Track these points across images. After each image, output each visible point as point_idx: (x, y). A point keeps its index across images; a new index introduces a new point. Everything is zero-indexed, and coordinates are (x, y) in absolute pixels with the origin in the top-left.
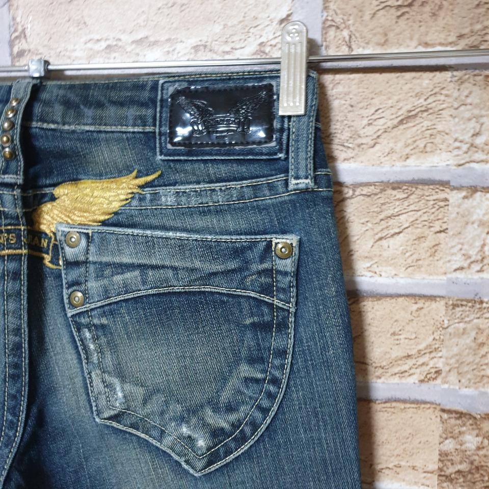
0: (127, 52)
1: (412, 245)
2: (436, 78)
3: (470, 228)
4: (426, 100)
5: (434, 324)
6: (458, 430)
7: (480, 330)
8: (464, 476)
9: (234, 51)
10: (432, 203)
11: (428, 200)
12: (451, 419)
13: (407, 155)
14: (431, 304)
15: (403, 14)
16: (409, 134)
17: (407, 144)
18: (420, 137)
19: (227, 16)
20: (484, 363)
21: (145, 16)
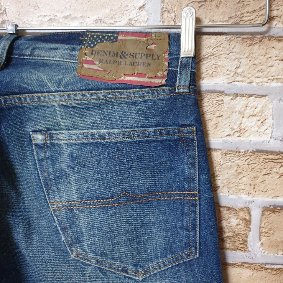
0: (60, 23)
2: (218, 38)
3: (234, 114)
4: (213, 50)
5: (216, 163)
6: (228, 216)
7: (239, 166)
8: (230, 239)
9: (116, 23)
10: (215, 102)
11: (213, 101)
12: (224, 211)
13: (203, 77)
14: (214, 153)
15: (202, 6)
16: (204, 67)
17: (203, 72)
18: (210, 68)
19: (113, 4)
20: (241, 182)
21: (70, 4)
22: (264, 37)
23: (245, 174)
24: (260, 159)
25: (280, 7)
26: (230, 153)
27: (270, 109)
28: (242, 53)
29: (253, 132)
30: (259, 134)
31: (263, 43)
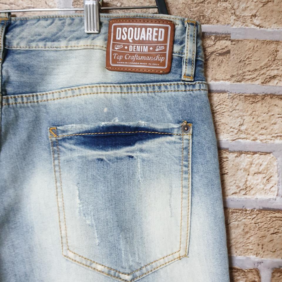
22: (266, 95)
24: (267, 217)
25: (280, 67)
26: (236, 212)
27: (275, 166)
28: (245, 111)
29: (258, 189)
30: (265, 192)
31: (265, 101)
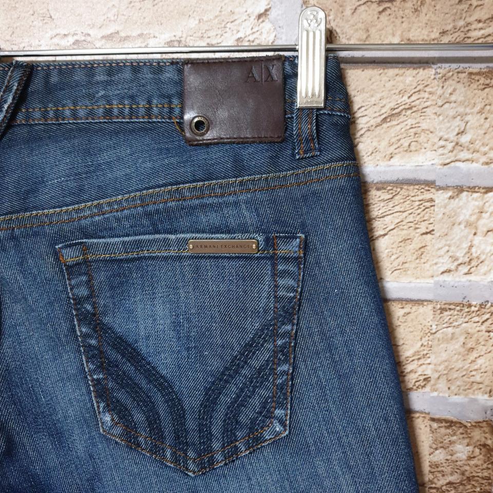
1: (398, 247)
2: (418, 76)
3: (456, 229)
4: (409, 97)
5: (422, 329)
6: (449, 440)
7: (468, 335)
8: (455, 488)
10: (417, 203)
11: (413, 201)
12: (441, 428)
13: (391, 154)
14: (418, 309)
15: (384, 10)
16: (393, 132)
17: (391, 143)
18: (404, 135)
19: (203, 10)
20: (473, 369)
21: (116, 10)
23: (482, 350)
